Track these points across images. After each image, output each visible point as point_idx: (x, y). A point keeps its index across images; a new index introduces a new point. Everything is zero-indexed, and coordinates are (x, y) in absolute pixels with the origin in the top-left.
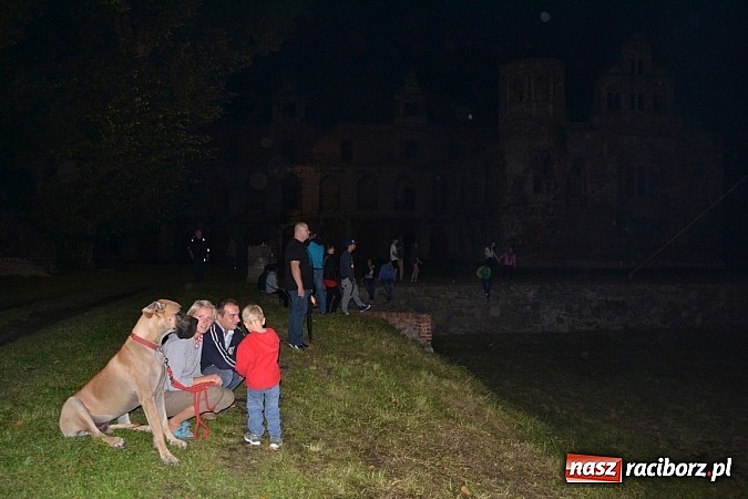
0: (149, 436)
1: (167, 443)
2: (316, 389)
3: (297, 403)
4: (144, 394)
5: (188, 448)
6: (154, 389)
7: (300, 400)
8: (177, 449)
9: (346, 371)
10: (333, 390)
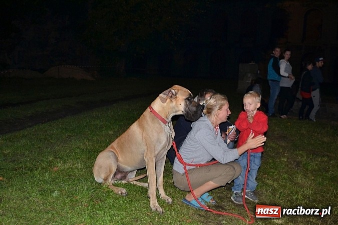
0: (145, 191)
1: (158, 197)
2: (285, 176)
3: (266, 184)
4: (149, 154)
5: (173, 203)
6: (156, 152)
7: (270, 182)
8: (164, 202)
9: (313, 165)
10: (299, 179)
